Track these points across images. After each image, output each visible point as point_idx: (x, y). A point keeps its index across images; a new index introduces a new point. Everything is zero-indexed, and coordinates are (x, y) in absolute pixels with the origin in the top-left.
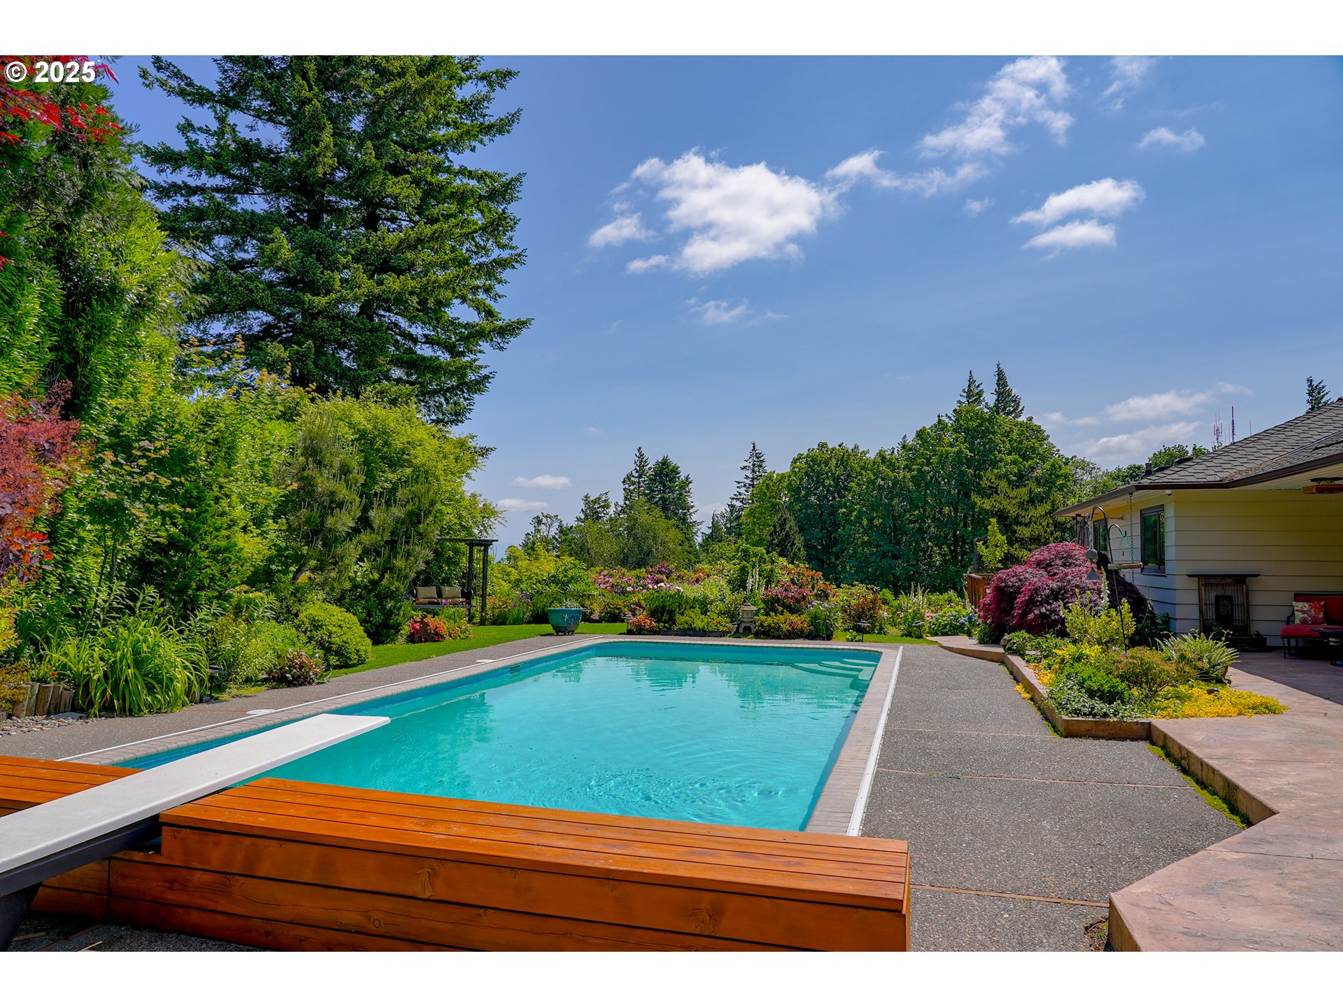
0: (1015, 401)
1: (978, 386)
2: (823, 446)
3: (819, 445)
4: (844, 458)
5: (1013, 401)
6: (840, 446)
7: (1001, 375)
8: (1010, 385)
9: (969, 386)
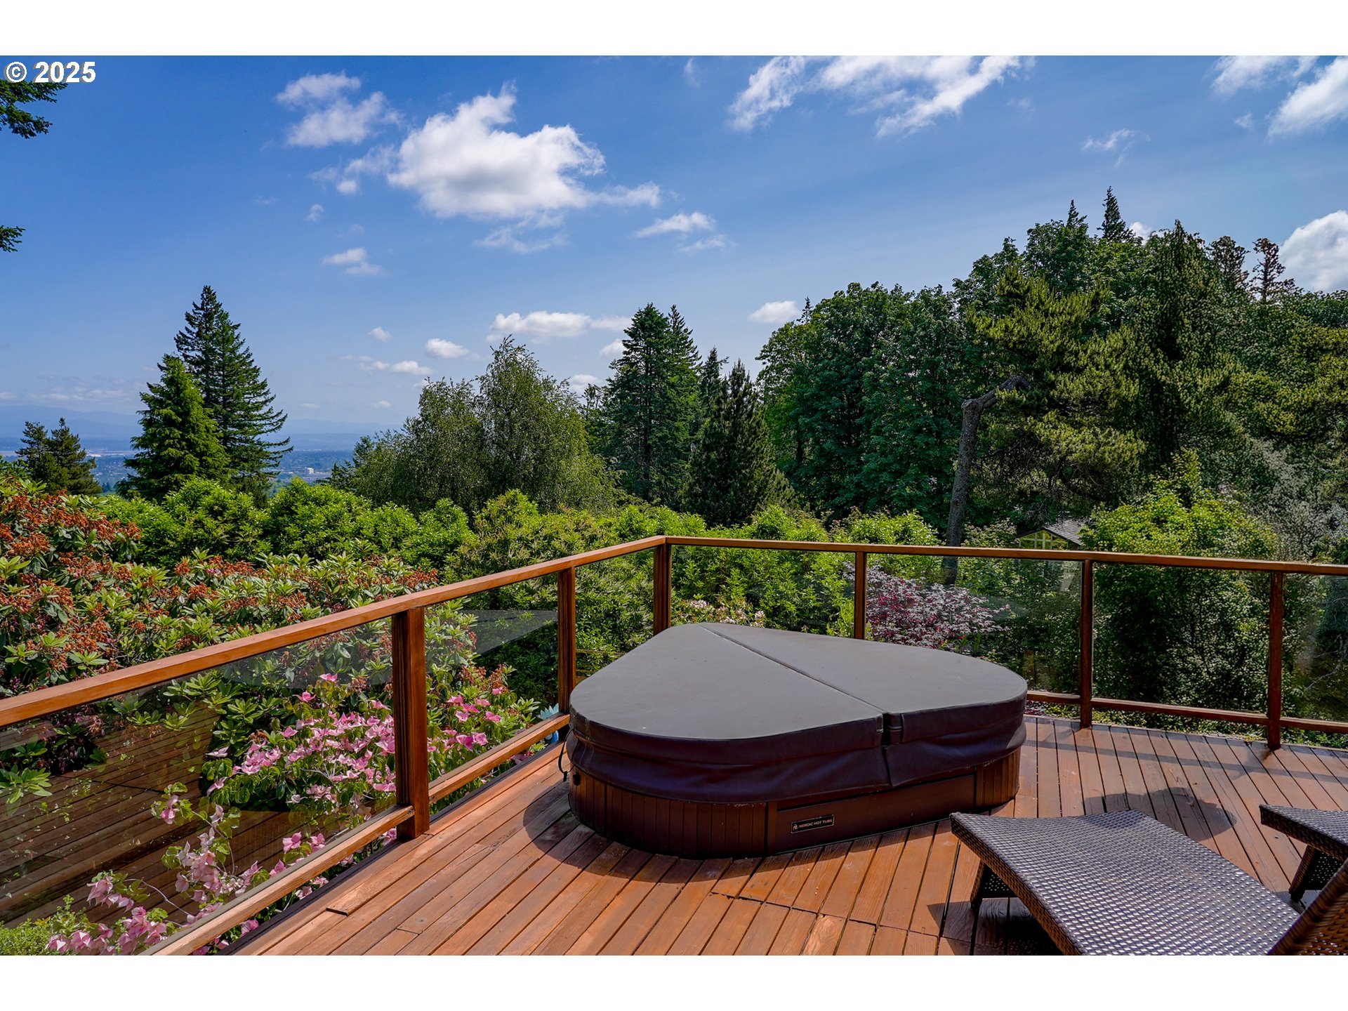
0: (1128, 237)
1: (1081, 220)
2: (855, 287)
3: (849, 287)
4: (877, 302)
5: (1125, 237)
6: (874, 286)
7: (1111, 204)
8: (1123, 217)
9: (1070, 220)
